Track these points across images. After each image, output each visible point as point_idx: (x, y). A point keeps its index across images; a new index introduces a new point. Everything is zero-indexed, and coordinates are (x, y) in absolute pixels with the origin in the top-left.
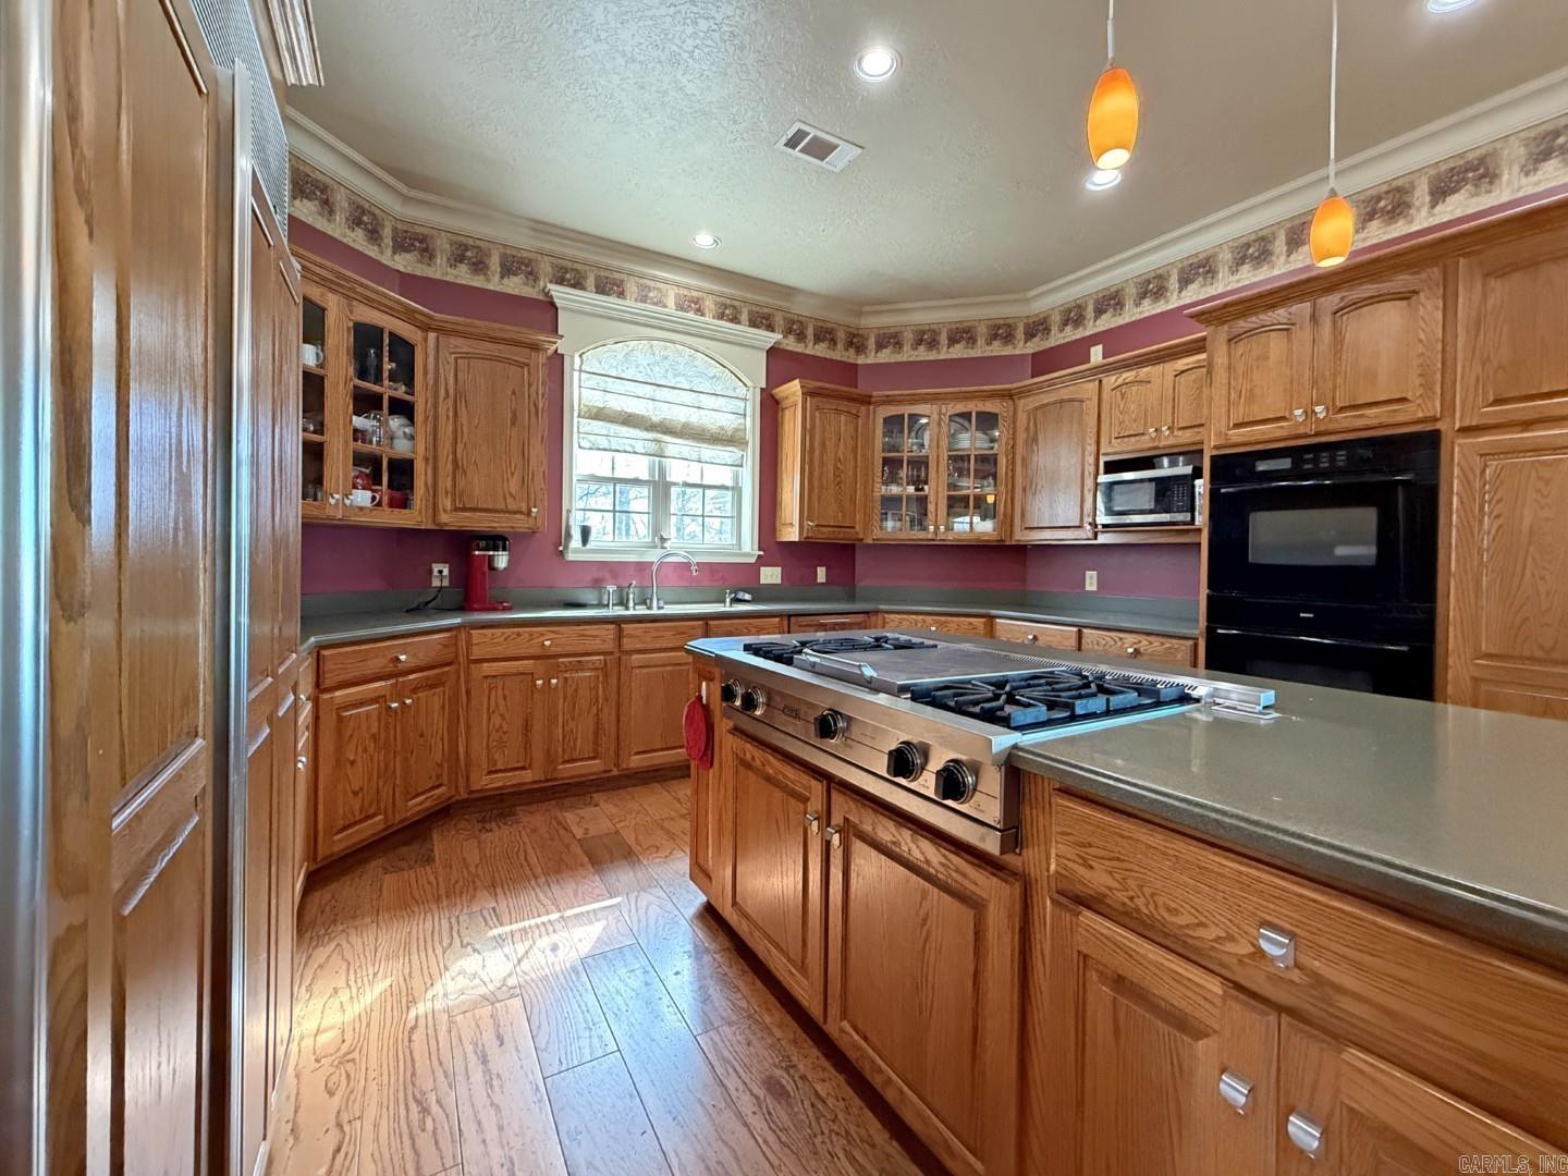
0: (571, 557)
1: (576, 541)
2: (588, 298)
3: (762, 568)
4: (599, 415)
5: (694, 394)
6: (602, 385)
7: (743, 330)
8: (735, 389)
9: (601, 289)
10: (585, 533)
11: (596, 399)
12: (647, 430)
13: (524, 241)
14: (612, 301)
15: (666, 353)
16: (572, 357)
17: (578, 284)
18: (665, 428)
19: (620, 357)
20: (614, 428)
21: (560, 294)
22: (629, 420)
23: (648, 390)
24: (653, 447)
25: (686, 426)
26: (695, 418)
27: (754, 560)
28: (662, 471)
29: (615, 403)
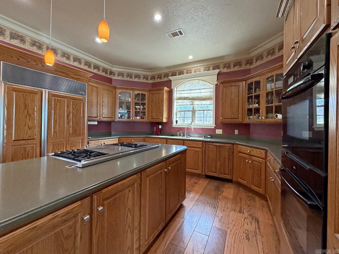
0: (173, 126)
1: (174, 123)
2: (178, 77)
3: (217, 130)
4: (180, 99)
5: (200, 90)
6: (180, 92)
7: (211, 71)
8: (210, 86)
9: (179, 74)
10: (177, 121)
11: (179, 96)
12: (189, 100)
13: (166, 71)
14: (182, 76)
15: (193, 83)
16: (174, 89)
17: (175, 75)
18: (193, 99)
19: (184, 86)
20: (183, 101)
21: (171, 78)
22: (185, 98)
23: (189, 92)
24: (191, 103)
25: (198, 97)
26: (200, 95)
27: (214, 128)
28: (193, 108)
29: (183, 96)
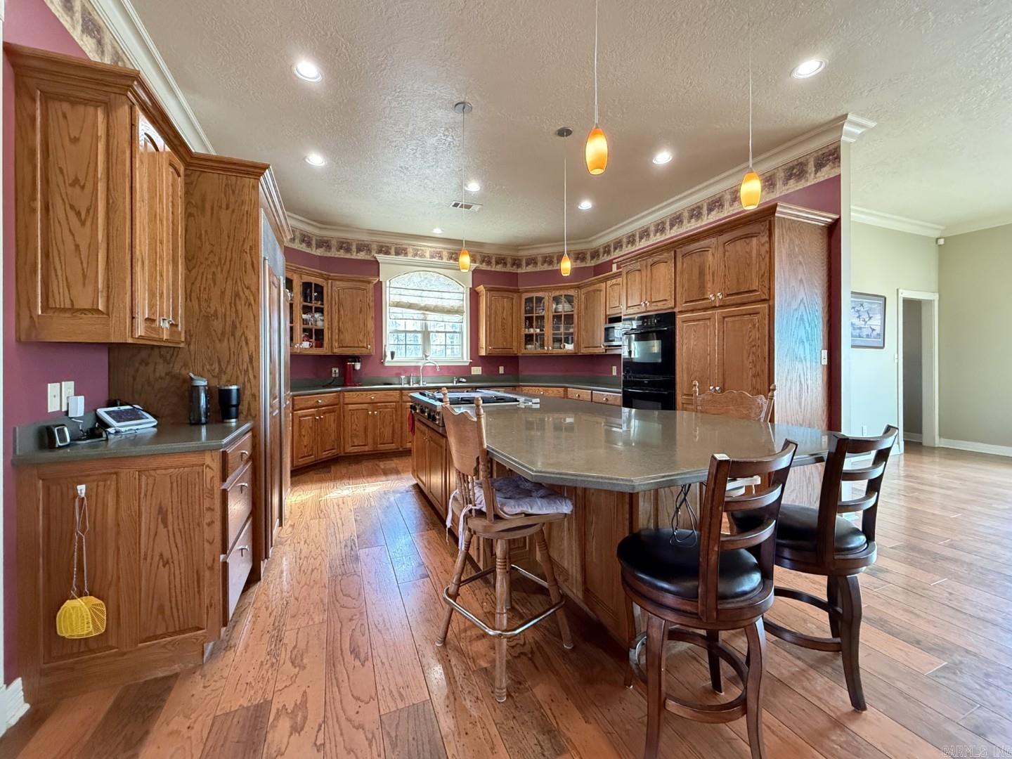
0: (386, 364)
1: (389, 358)
2: (392, 258)
3: (472, 368)
4: (398, 305)
5: (439, 293)
6: (399, 292)
8: (458, 289)
9: (397, 253)
10: (393, 354)
11: (397, 299)
12: (418, 310)
13: (365, 238)
14: (401, 258)
15: (426, 276)
16: (386, 282)
17: (387, 253)
18: (426, 309)
19: (407, 279)
20: (404, 310)
21: (381, 258)
22: (410, 306)
23: (418, 293)
24: (422, 317)
25: (436, 306)
26: (440, 303)
27: (468, 364)
28: (426, 326)
29: (405, 300)
